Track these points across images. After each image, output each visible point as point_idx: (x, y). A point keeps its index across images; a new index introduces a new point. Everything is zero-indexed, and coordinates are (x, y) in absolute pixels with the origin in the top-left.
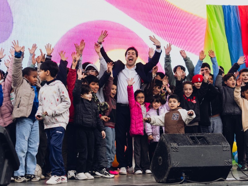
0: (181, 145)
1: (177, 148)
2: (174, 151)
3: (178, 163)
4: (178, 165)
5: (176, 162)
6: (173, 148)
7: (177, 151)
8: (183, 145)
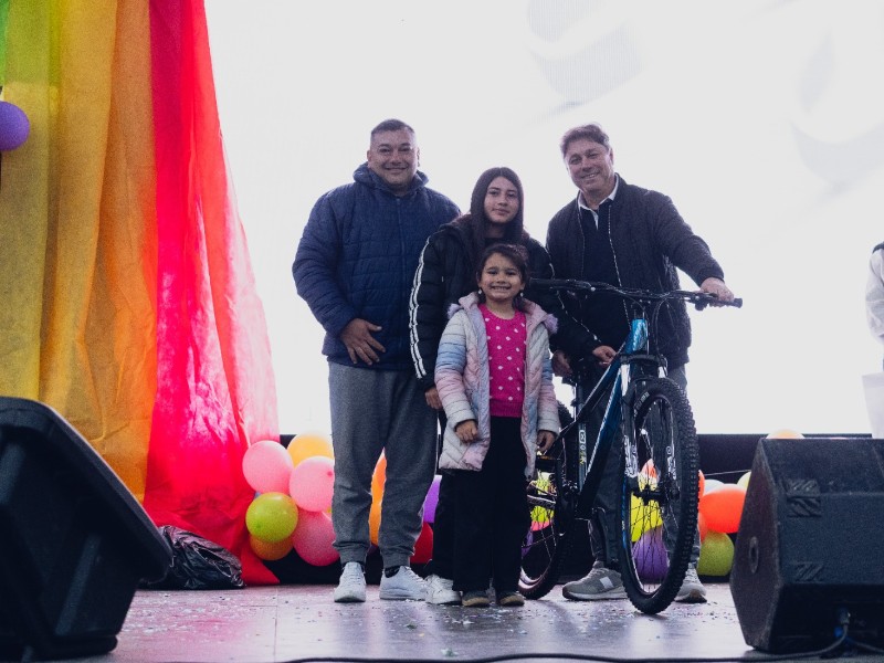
0: (837, 491)
1: (814, 501)
2: (801, 516)
3: (812, 567)
4: (817, 575)
5: (807, 564)
6: (796, 503)
7: (812, 515)
8: (846, 489)
